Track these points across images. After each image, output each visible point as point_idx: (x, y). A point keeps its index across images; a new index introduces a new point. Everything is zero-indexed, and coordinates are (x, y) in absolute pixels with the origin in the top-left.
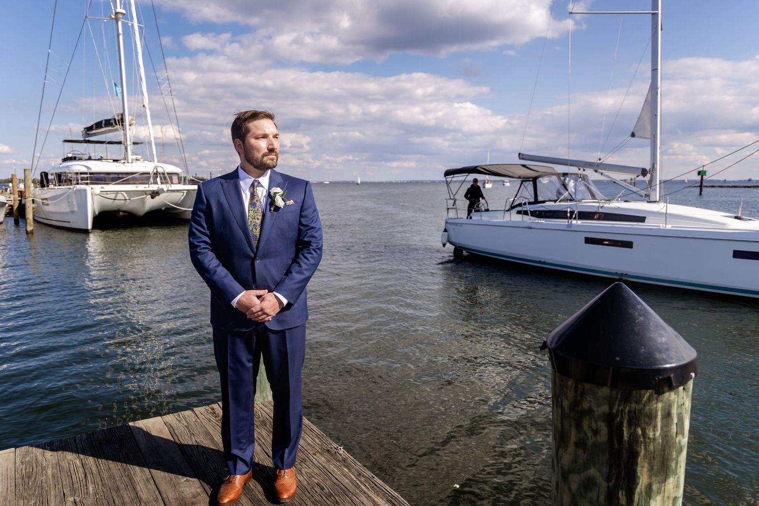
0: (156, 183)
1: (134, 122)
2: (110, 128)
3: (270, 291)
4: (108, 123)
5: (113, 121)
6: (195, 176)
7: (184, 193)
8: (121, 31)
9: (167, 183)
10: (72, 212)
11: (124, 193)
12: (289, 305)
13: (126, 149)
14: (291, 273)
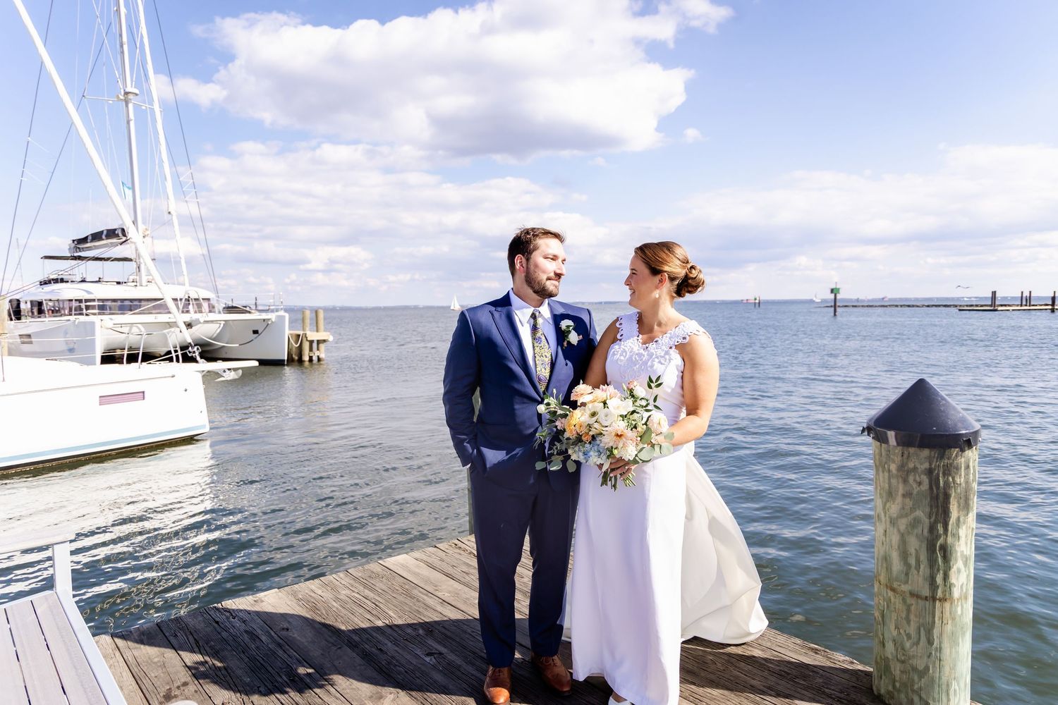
0: (188, 312)
4: (112, 234)
5: (119, 232)
7: (219, 324)
8: (132, 116)
9: (200, 312)
10: (71, 351)
11: (140, 326)
13: (139, 267)
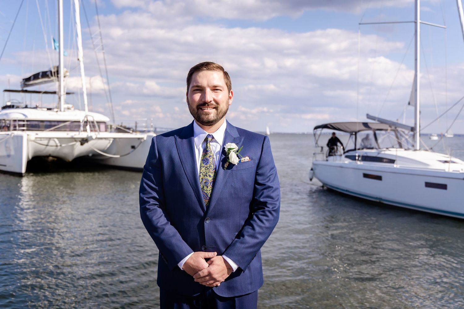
0: (85, 130)
1: (68, 74)
2: (46, 79)
3: (220, 254)
4: (45, 74)
5: (49, 73)
6: (120, 124)
7: (110, 140)
9: (95, 131)
10: (9, 156)
11: (56, 140)
12: (239, 271)
13: (60, 98)
14: (243, 236)
